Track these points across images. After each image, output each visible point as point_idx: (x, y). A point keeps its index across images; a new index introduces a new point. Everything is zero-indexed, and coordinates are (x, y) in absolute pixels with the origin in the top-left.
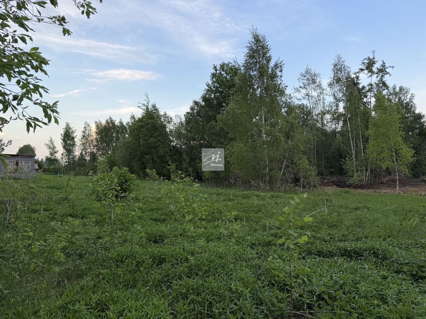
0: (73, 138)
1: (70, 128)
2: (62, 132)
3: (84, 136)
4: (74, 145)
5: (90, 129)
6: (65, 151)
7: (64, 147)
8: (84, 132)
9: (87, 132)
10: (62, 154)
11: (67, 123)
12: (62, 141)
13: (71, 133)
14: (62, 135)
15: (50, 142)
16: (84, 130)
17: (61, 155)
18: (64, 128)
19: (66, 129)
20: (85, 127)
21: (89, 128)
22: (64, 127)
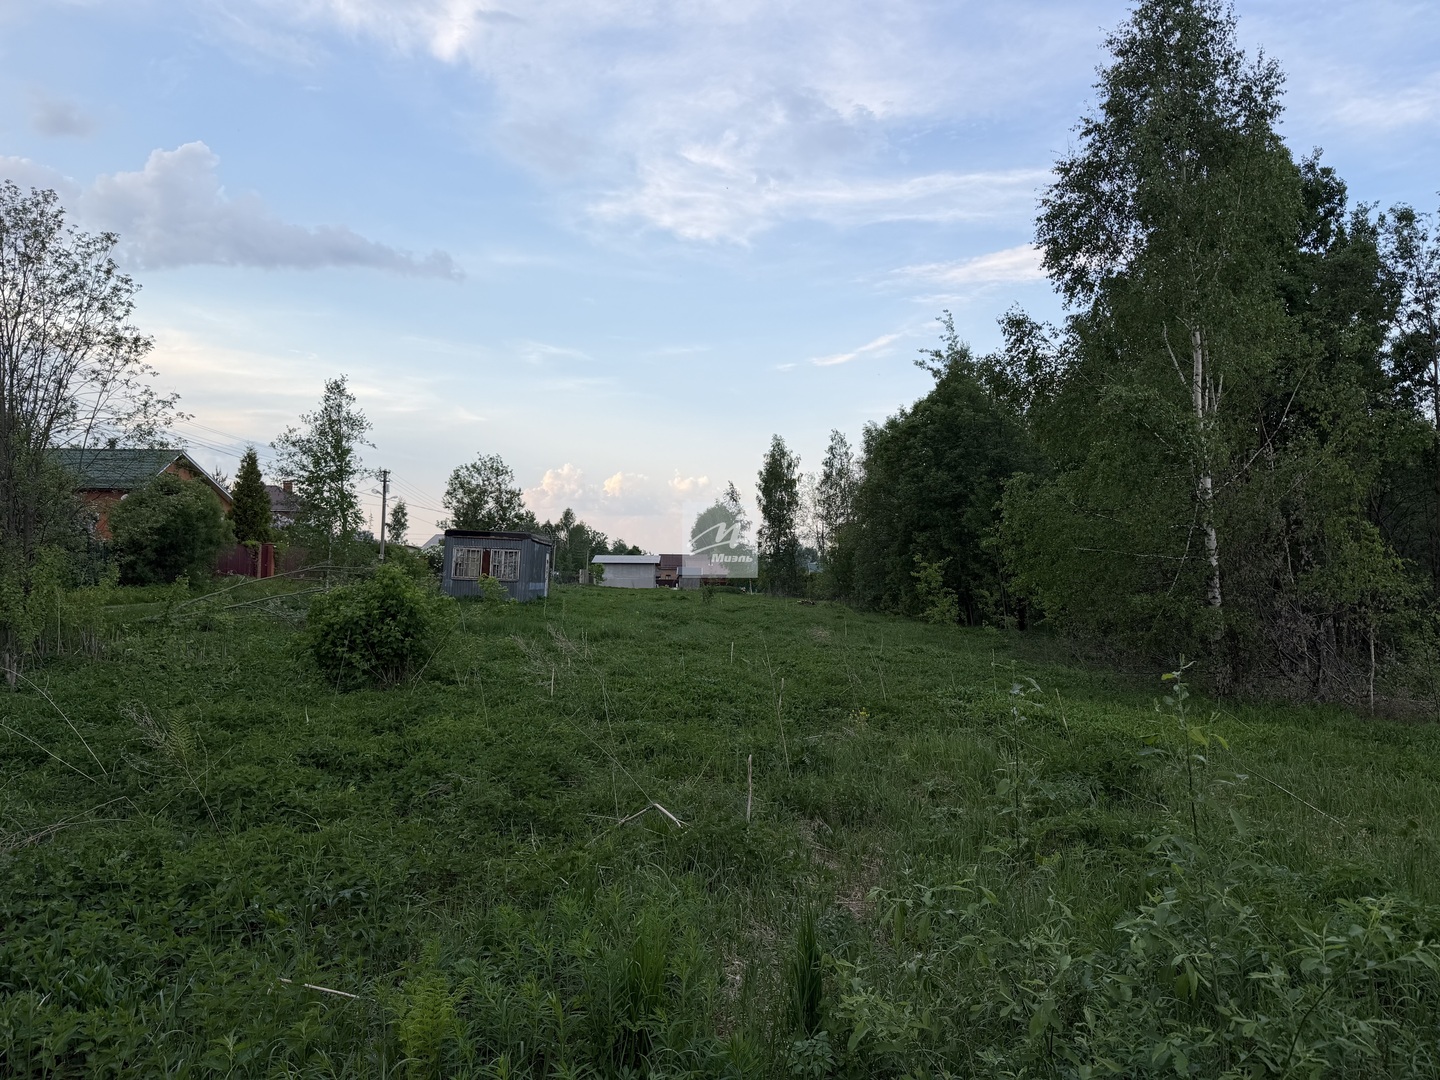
0: (792, 483)
1: (783, 454)
2: (761, 464)
3: (828, 476)
4: (793, 501)
5: (846, 453)
6: (767, 524)
7: (766, 510)
8: (828, 463)
9: (837, 464)
10: (760, 532)
11: (775, 438)
12: (760, 494)
13: (788, 468)
14: (761, 473)
15: (728, 498)
16: (828, 456)
17: (757, 536)
18: (768, 453)
19: (773, 456)
20: (832, 448)
21: (844, 449)
22: (768, 449)
